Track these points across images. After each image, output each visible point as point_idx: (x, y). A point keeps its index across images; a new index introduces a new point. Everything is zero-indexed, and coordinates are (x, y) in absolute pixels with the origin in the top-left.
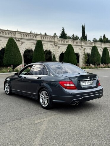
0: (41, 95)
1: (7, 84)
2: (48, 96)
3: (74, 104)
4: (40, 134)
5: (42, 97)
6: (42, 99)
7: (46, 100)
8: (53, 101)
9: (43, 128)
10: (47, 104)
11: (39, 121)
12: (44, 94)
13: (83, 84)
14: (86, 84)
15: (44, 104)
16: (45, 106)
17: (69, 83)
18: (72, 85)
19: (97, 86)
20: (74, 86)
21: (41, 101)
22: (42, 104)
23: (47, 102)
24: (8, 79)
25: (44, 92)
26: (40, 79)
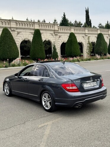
0: (43, 97)
1: (6, 85)
2: (50, 99)
3: (77, 107)
4: (45, 138)
5: (44, 99)
6: (45, 102)
7: (49, 103)
8: (56, 103)
9: (47, 132)
10: (50, 106)
11: (43, 125)
12: (47, 97)
13: (86, 86)
14: (89, 86)
15: (47, 106)
16: (48, 109)
17: (72, 86)
18: (74, 88)
19: (100, 87)
20: (76, 88)
21: (44, 103)
22: (45, 106)
23: (49, 105)
24: (8, 80)
25: (46, 95)
26: (42, 81)
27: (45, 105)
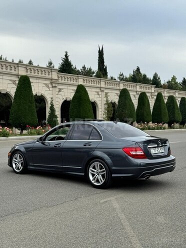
0: (91, 168)
1: (18, 155)
2: (104, 169)
3: (144, 179)
5: (92, 171)
7: (101, 176)
8: (113, 175)
10: (103, 181)
12: (98, 167)
13: (153, 152)
15: (97, 181)
16: (99, 184)
17: (136, 151)
18: (140, 153)
19: (168, 155)
20: (143, 153)
21: (91, 178)
22: (93, 182)
23: (101, 178)
25: (97, 164)
26: (90, 145)
27: (94, 179)
